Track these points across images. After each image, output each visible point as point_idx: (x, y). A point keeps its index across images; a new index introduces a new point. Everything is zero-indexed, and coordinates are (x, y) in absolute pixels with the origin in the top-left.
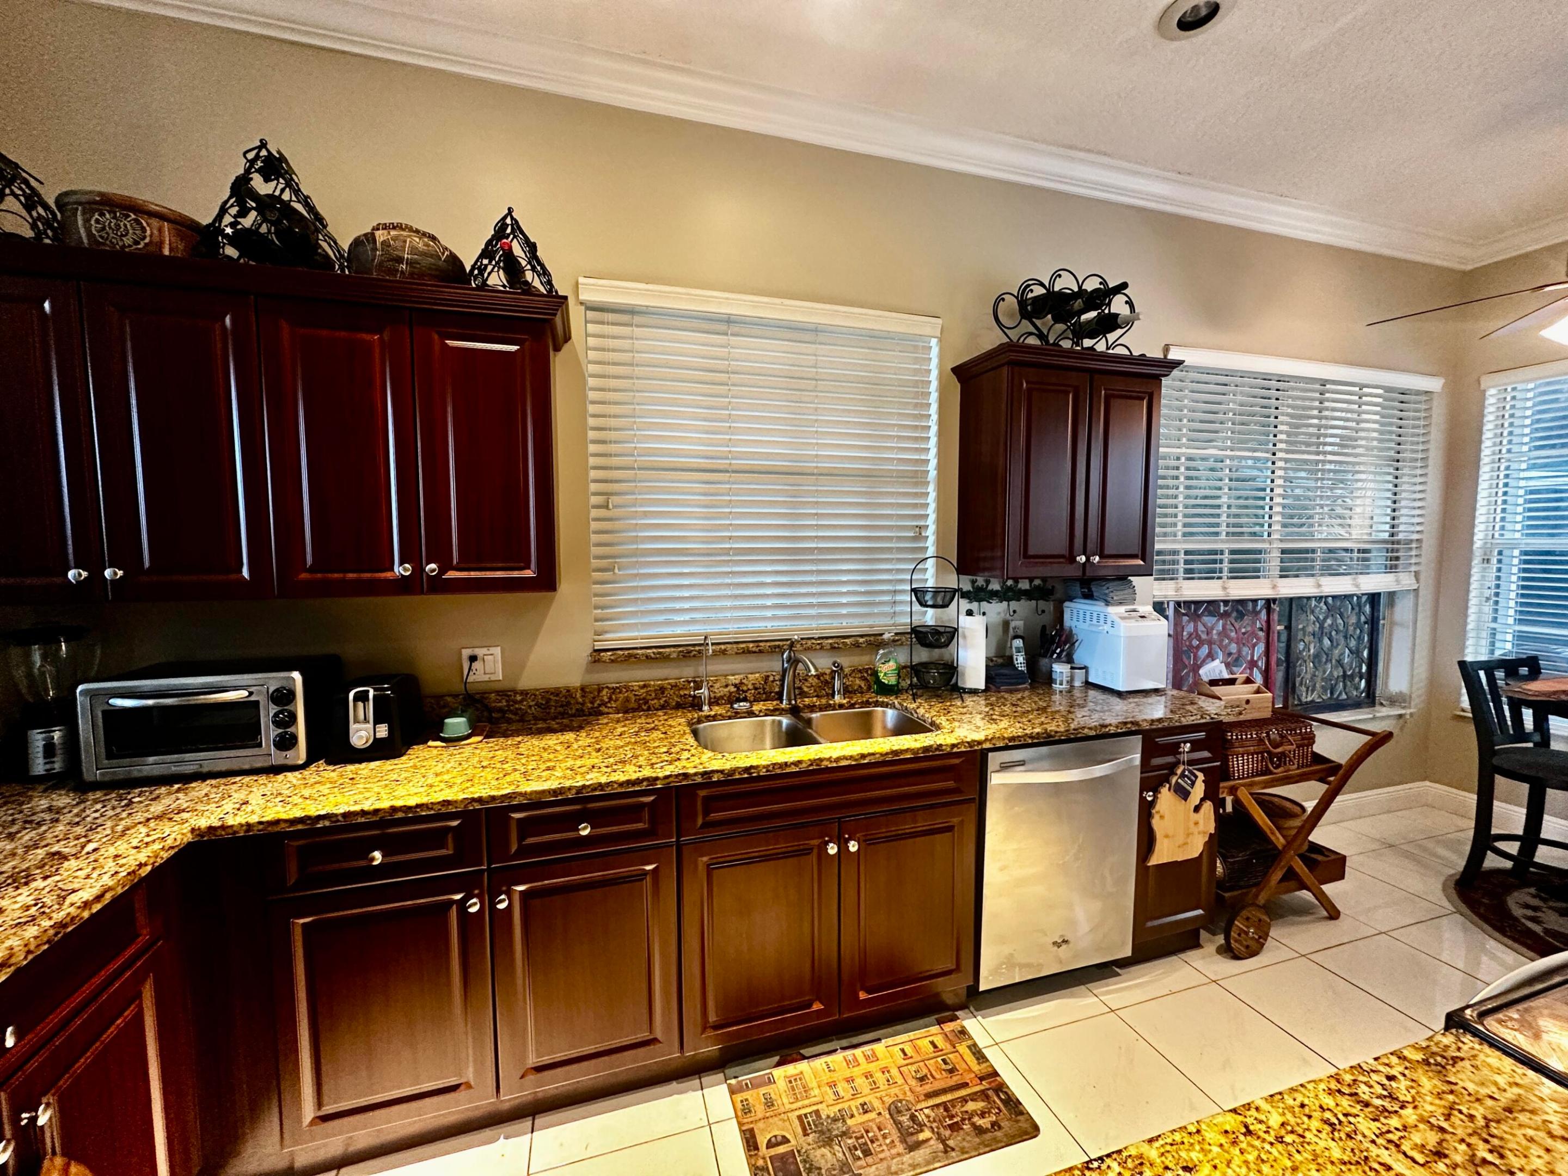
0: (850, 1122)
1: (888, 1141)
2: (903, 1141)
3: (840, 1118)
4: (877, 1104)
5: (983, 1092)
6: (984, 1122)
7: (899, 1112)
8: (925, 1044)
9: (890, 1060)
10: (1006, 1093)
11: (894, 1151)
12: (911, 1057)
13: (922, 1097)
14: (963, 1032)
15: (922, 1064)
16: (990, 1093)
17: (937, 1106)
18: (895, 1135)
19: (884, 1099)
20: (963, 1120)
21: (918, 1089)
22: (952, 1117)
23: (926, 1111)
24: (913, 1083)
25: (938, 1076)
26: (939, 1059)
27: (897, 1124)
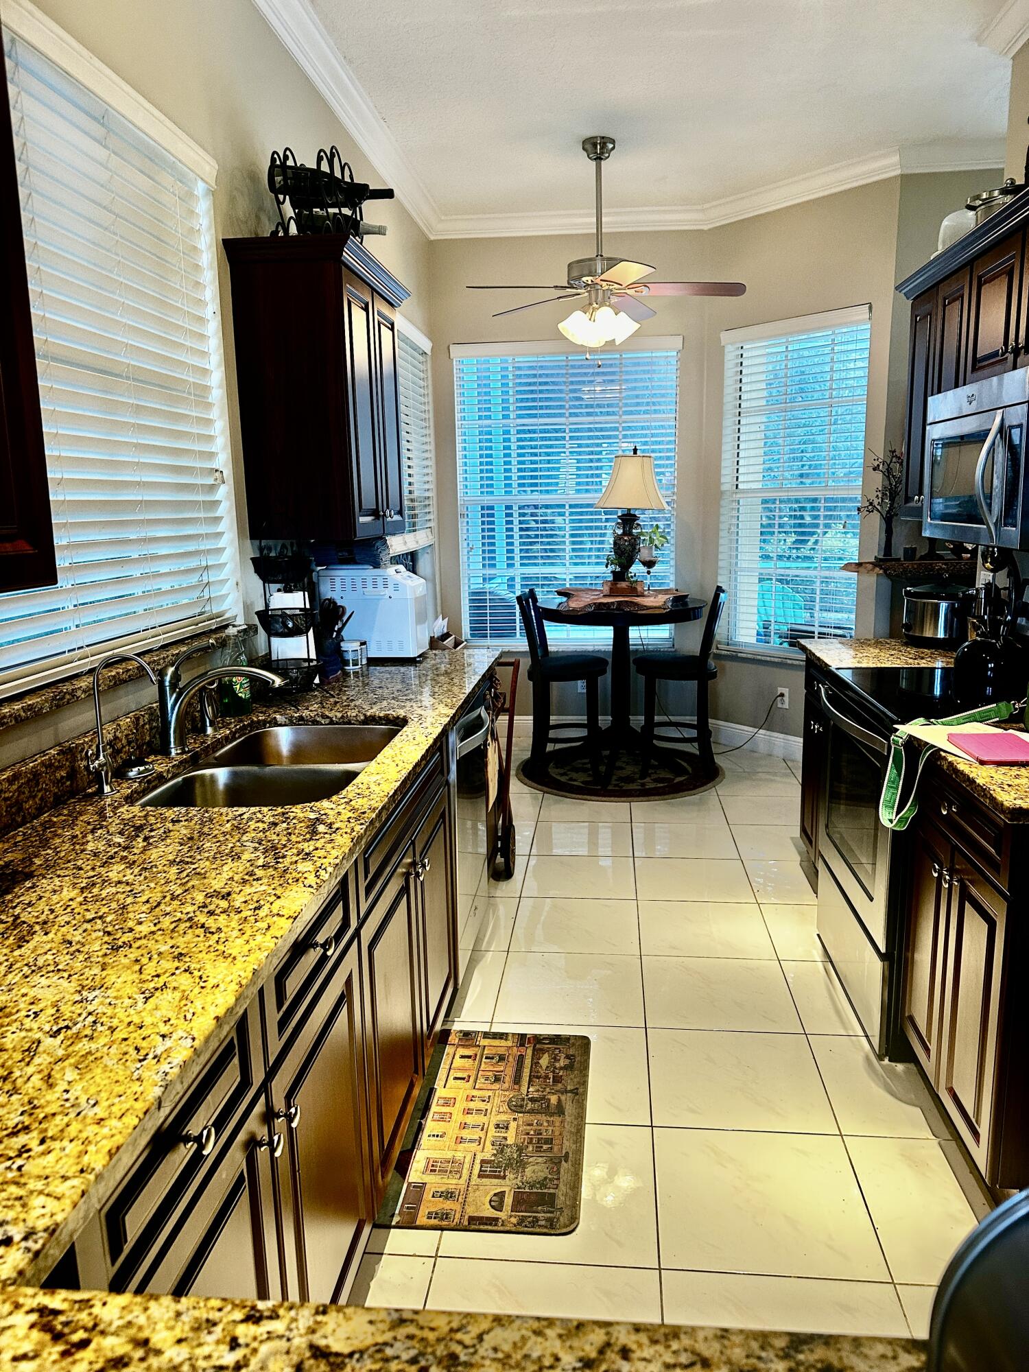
0: (510, 1141)
1: (545, 1124)
2: (552, 1115)
3: (501, 1148)
4: (504, 1117)
5: (534, 1050)
6: (562, 1062)
7: (522, 1106)
8: (458, 1062)
9: (461, 1091)
10: (544, 1039)
11: (557, 1124)
12: (469, 1077)
13: (516, 1087)
14: (466, 1034)
15: (480, 1073)
16: (538, 1046)
17: (530, 1081)
18: (543, 1118)
19: (501, 1110)
20: (553, 1072)
21: (506, 1086)
22: (547, 1077)
23: (531, 1089)
24: (496, 1086)
25: (502, 1069)
26: (484, 1060)
27: (531, 1112)
